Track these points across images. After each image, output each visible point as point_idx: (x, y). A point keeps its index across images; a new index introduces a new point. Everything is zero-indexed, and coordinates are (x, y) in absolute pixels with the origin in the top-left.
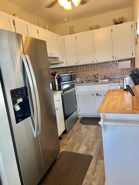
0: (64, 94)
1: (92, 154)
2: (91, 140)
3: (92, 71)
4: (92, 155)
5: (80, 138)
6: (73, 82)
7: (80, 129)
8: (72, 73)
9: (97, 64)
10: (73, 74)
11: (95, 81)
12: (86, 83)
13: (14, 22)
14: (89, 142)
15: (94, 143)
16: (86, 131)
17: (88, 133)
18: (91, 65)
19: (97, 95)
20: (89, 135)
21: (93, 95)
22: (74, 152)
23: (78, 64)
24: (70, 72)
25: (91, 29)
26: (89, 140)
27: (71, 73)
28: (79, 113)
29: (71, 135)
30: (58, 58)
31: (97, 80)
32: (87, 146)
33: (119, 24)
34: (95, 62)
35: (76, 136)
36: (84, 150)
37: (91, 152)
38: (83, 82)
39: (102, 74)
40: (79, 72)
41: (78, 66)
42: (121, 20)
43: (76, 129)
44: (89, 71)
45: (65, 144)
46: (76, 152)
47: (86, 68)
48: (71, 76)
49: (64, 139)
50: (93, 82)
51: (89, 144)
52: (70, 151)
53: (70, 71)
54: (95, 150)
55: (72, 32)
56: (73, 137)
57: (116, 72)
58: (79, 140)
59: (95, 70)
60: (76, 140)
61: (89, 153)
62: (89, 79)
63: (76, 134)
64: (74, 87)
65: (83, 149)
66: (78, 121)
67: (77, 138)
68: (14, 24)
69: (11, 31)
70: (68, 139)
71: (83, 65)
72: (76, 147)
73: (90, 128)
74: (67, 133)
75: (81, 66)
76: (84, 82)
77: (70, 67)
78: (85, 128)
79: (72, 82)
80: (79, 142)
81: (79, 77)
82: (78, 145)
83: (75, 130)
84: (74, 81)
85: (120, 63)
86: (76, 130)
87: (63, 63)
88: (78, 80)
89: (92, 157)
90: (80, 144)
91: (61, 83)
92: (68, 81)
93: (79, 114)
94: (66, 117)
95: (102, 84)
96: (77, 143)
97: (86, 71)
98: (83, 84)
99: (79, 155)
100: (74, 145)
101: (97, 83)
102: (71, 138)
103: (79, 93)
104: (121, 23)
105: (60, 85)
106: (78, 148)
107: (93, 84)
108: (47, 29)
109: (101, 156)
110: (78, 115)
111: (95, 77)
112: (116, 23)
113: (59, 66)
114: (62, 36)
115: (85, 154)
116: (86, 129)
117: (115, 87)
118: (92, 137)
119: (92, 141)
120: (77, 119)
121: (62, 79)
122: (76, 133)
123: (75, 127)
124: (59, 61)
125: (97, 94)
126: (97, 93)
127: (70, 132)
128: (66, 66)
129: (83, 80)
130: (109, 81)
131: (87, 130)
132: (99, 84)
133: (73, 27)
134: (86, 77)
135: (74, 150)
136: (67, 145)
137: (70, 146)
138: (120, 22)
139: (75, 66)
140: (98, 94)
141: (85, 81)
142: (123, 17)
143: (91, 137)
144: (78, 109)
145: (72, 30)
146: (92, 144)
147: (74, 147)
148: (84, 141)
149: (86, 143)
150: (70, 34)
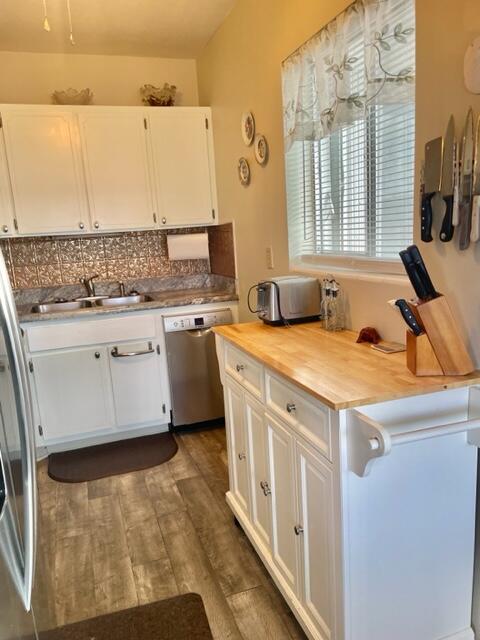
1: (190, 586)
2: (147, 534)
4: (190, 590)
5: (97, 545)
7: (75, 506)
12: (50, 311)
14: (143, 544)
15: (165, 540)
16: (104, 507)
17: (119, 512)
19: (115, 354)
20: (127, 517)
21: (97, 356)
22: (110, 610)
23: (14, 234)
25: (58, 99)
26: (141, 535)
31: (94, 298)
32: (150, 564)
33: (164, 105)
34: (88, 231)
35: (76, 539)
36: (149, 586)
37: (179, 581)
38: (34, 310)
39: (108, 277)
42: (168, 94)
43: (52, 512)
44: (53, 262)
46: (118, 607)
47: (40, 251)
50: (82, 307)
51: (153, 552)
52: (94, 615)
54: (190, 569)
56: (67, 551)
58: (98, 553)
59: (78, 260)
60: (84, 555)
61: (174, 590)
63: (72, 533)
65: (141, 580)
67: (86, 546)
71: (27, 240)
72: (104, 587)
73: (113, 491)
76: (43, 308)
78: (92, 495)
80: (102, 559)
82: (108, 574)
83: (53, 518)
85: (172, 240)
86: (56, 515)
89: (196, 599)
90: (117, 567)
96: (97, 567)
98: (39, 316)
99: (139, 612)
100: (93, 582)
104: (169, 103)
106: (120, 587)
109: (223, 579)
112: (153, 102)
115: (162, 596)
116: (98, 501)
117: (178, 320)
118: (146, 520)
119: (155, 537)
122: (66, 529)
125: (113, 354)
126: (116, 349)
131: (103, 502)
134: (43, 288)
135: (109, 605)
137: (78, 594)
138: (166, 99)
140: (119, 352)
141: (43, 303)
142: (174, 87)
143: (142, 524)
146: (163, 550)
147: (97, 592)
148: (125, 548)
149: (136, 555)
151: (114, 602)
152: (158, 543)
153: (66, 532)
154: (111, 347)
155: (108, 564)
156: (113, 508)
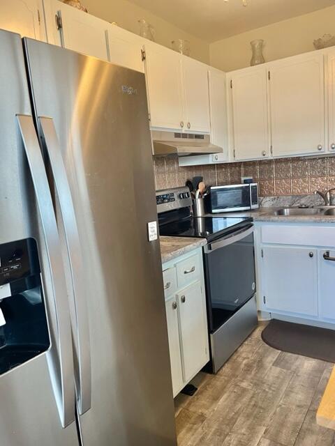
2: (292, 418)
3: (313, 179)
5: (253, 403)
6: (251, 210)
7: (260, 364)
8: (251, 181)
9: (334, 157)
10: (251, 185)
11: (322, 210)
12: (291, 214)
13: (58, 20)
14: (282, 425)
16: (278, 377)
17: (284, 388)
18: (313, 159)
19: (326, 257)
20: (287, 395)
21: (311, 256)
23: (269, 157)
24: (243, 179)
25: (319, 45)
26: (286, 416)
27: (245, 182)
28: (262, 307)
29: (228, 382)
30: (209, 136)
31: (329, 207)
34: (327, 151)
35: (244, 390)
38: (280, 213)
40: (270, 179)
41: (270, 162)
43: (245, 362)
44: (304, 176)
45: (202, 418)
47: (295, 169)
48: (245, 191)
49: (201, 393)
50: (316, 213)
51: (284, 437)
53: (245, 175)
55: (257, 58)
56: (233, 395)
58: (249, 410)
59: (323, 175)
60: (239, 405)
62: (303, 201)
63: (244, 384)
64: (252, 225)
66: (257, 333)
67: (245, 399)
68: (60, 27)
70: (216, 399)
71: (286, 160)
72: (234, 439)
73: (293, 367)
74: (216, 374)
75: (278, 161)
76: (287, 211)
77: (246, 164)
78: (276, 363)
79: (248, 208)
80: (248, 416)
81: (270, 194)
82: (243, 431)
83: (242, 366)
84: (253, 207)
86: (245, 365)
87: (220, 151)
88: (267, 203)
90: (252, 430)
91: (214, 211)
92: (235, 206)
93: (260, 309)
96: (240, 420)
97: (293, 177)
98: (281, 218)
100: (230, 430)
101: (328, 218)
102: (225, 396)
103: (265, 246)
105: (209, 215)
107: (315, 222)
108: (179, 52)
110: (259, 312)
111: (324, 196)
113: (210, 160)
114: (227, 74)
116: (278, 369)
118: (298, 406)
119: (296, 424)
120: (253, 322)
121: (216, 198)
122: (243, 379)
123: (244, 355)
124: (210, 146)
125: (324, 256)
126: (328, 253)
127: (227, 369)
128: (230, 160)
129: (282, 205)
131: (280, 373)
133: (262, 46)
134: (293, 196)
136: (205, 423)
137: (216, 431)
139: (261, 162)
140: (331, 256)
141: (290, 207)
143: (294, 407)
144: (260, 294)
145: (257, 54)
146: (293, 439)
147: (228, 438)
148: (268, 419)
149: (272, 430)
150: (251, 66)
152: (294, 431)
153: (242, 381)
154: (324, 251)
155: (249, 422)
156: (283, 380)
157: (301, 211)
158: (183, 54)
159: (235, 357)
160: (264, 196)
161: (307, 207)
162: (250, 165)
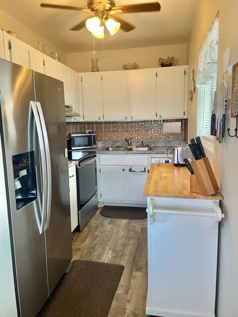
0: (80, 166)
1: (123, 263)
2: (120, 242)
3: (123, 133)
4: (122, 264)
5: (102, 239)
6: (92, 148)
7: (102, 225)
9: (132, 122)
10: (93, 134)
11: (127, 148)
12: (112, 150)
13: (10, 44)
14: (116, 245)
15: (124, 246)
16: (111, 228)
17: (115, 231)
18: (122, 123)
19: (130, 170)
20: (117, 233)
21: (124, 170)
22: (93, 260)
23: (102, 120)
24: (87, 131)
25: (126, 68)
26: (117, 241)
27: (89, 133)
28: (100, 199)
29: (88, 234)
30: (72, 107)
31: (130, 147)
32: (114, 251)
33: (167, 66)
34: (129, 120)
35: (96, 236)
36: (110, 258)
37: (120, 260)
38: (108, 149)
39: (138, 139)
40: (101, 132)
41: (101, 123)
42: (170, 61)
43: (95, 225)
44: (118, 131)
45: (79, 249)
46: (96, 261)
47: (114, 127)
48: (89, 138)
49: (75, 240)
50: (125, 150)
51: (118, 248)
52: (88, 260)
53: (88, 129)
54: (127, 258)
55: (95, 69)
56: (91, 238)
57: (158, 136)
58: (101, 242)
59: (127, 131)
60: (96, 241)
61: (117, 262)
62: (118, 144)
63: (96, 233)
64: (95, 156)
65: (108, 256)
66: (98, 212)
67: (98, 239)
68: (10, 48)
69: (4, 58)
70: (83, 241)
71: (109, 123)
72: (96, 253)
73: (118, 224)
74: (81, 232)
75: (105, 123)
76: (110, 149)
77: (88, 123)
78: (109, 223)
79: (91, 147)
80: (101, 245)
81: (102, 140)
82: (100, 250)
83: (94, 227)
84: (94, 146)
85: (165, 125)
87: (78, 115)
88: (100, 145)
89: (123, 268)
90: (104, 249)
91: (73, 148)
92: (85, 146)
93: (98, 201)
94: (80, 206)
95: (138, 153)
96: (97, 246)
97: (113, 132)
98: (107, 152)
99: (102, 265)
100: (94, 251)
101: (131, 152)
102: (88, 239)
103: (101, 166)
104: (170, 65)
105: (69, 151)
106: (101, 255)
107: (126, 153)
108: (55, 60)
109: (136, 265)
110: (98, 202)
111: (128, 142)
112: (163, 65)
113: (72, 120)
114: (79, 73)
115: (112, 263)
116: (111, 225)
117: (157, 159)
118: (122, 237)
119: (123, 243)
120: (96, 208)
121: (74, 141)
122: (95, 231)
123: (93, 222)
124: (72, 112)
126: (131, 168)
127: (86, 229)
128: (81, 120)
129: (107, 146)
130: (148, 150)
132: (135, 153)
133: (97, 61)
134: (113, 141)
135: (94, 259)
136: (81, 250)
137: (87, 253)
138: (168, 63)
139: (96, 123)
140: (132, 170)
141: (111, 147)
142: (173, 58)
143: (120, 238)
144: (99, 193)
145: (95, 66)
146: (122, 248)
147: (93, 254)
148: (110, 244)
149: (112, 247)
150: (92, 71)
151: (96, 259)
152: (122, 246)
153: (95, 232)
154: (129, 168)
155: (101, 247)
156: (114, 229)
157: (117, 148)
158: (58, 61)
159: (89, 224)
160: (99, 141)
161: (120, 147)
162: (90, 124)
